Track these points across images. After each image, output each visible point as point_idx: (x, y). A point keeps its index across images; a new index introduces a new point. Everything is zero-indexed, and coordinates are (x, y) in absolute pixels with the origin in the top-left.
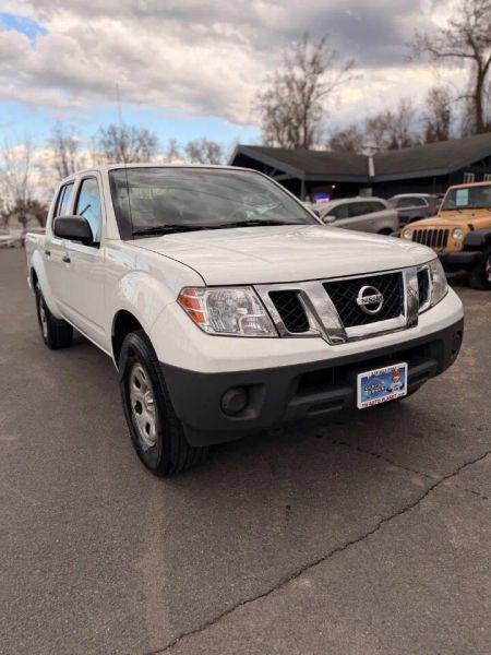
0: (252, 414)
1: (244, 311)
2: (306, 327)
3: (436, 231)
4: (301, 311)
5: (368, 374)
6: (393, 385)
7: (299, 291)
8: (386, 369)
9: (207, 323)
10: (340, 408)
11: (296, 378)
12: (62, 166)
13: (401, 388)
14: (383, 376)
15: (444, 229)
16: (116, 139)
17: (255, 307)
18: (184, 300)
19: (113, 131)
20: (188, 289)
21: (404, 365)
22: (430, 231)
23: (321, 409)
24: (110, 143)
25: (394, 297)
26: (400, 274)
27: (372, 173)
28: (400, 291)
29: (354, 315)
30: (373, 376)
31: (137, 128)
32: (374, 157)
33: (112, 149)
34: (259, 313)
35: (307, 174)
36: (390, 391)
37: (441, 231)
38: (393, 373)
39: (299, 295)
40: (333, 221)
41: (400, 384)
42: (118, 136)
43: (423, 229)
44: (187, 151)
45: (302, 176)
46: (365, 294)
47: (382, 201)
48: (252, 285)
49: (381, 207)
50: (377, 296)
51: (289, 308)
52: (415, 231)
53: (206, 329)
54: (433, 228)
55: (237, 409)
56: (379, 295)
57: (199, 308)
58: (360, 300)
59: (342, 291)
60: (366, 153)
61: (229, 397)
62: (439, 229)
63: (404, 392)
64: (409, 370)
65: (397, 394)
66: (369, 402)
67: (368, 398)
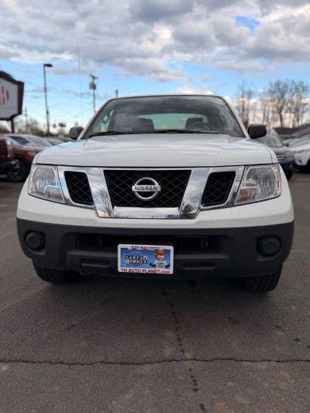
5: (129, 246)
6: (156, 262)
7: (85, 174)
8: (149, 247)
12: (241, 108)
13: (168, 266)
16: (279, 89)
17: (57, 181)
19: (278, 84)
21: (171, 248)
24: (275, 92)
26: (190, 171)
30: (134, 250)
31: (295, 81)
33: (275, 95)
36: (154, 266)
38: (156, 251)
41: (165, 263)
42: (281, 87)
46: (143, 183)
48: (57, 165)
56: (157, 186)
58: (135, 188)
63: (171, 271)
64: (175, 253)
65: (161, 270)
66: (128, 269)
67: (128, 265)
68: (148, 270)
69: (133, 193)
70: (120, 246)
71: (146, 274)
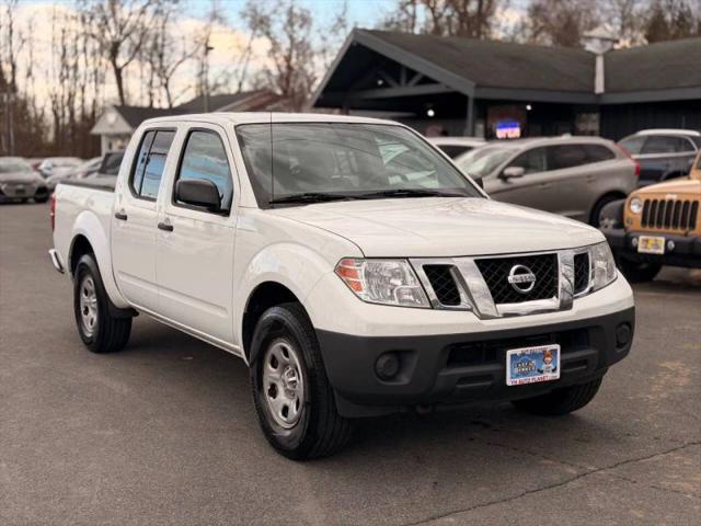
0: (404, 380)
1: (398, 282)
2: (458, 301)
3: (679, 202)
4: (453, 286)
5: (518, 351)
6: (544, 367)
7: (451, 266)
8: (537, 349)
9: (364, 292)
10: (489, 383)
11: (446, 348)
13: (554, 370)
14: (534, 355)
15: (691, 200)
17: (409, 279)
18: (342, 270)
20: (346, 260)
21: (557, 347)
22: (671, 202)
23: (469, 383)
25: (547, 279)
26: (556, 255)
27: (600, 87)
28: (554, 273)
29: (505, 293)
30: (523, 354)
32: (606, 56)
34: (412, 284)
35: (478, 86)
36: (542, 372)
37: (687, 203)
38: (544, 353)
39: (451, 270)
40: (519, 176)
41: (552, 366)
43: (659, 199)
44: (244, 15)
45: (469, 90)
46: (517, 272)
47: (608, 143)
48: (407, 258)
49: (608, 154)
50: (530, 276)
51: (441, 281)
52: (647, 202)
53: (363, 297)
54: (675, 197)
55: (390, 374)
56: (532, 275)
57: (356, 277)
58: (511, 278)
59: (493, 268)
60: (591, 47)
61: (382, 362)
62: (683, 200)
63: (557, 375)
64: (561, 353)
65: (549, 376)
66: (518, 381)
67: (517, 376)
68: (537, 378)
69: (510, 285)
70: (509, 353)
71: (536, 383)
